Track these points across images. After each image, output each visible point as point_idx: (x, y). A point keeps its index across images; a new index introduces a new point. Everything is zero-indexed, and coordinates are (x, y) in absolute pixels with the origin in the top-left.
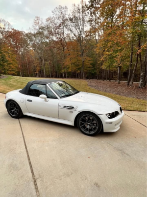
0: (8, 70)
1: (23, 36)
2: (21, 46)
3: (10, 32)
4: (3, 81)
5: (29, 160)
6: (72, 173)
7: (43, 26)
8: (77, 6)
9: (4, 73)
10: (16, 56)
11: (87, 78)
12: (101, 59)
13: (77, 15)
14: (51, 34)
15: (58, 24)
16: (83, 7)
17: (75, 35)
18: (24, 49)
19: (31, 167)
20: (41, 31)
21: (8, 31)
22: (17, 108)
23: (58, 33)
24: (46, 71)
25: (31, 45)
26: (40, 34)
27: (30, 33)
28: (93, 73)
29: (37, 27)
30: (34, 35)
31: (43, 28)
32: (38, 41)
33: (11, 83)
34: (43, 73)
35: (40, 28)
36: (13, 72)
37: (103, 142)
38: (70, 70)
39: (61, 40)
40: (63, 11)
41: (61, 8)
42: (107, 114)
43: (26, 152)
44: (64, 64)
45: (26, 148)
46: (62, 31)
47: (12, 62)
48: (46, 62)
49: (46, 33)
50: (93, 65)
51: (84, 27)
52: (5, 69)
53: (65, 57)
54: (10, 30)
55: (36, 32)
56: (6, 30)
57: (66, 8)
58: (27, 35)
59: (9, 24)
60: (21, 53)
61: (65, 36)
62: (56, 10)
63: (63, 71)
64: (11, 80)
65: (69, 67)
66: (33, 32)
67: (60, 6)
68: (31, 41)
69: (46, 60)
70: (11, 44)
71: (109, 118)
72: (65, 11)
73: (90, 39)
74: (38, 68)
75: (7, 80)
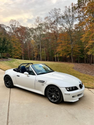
0: (14, 55)
1: (27, 30)
2: (25, 37)
3: (19, 28)
4: (9, 63)
5: (8, 112)
6: (31, 123)
7: (42, 22)
8: (68, 7)
9: (11, 57)
10: (21, 44)
11: (77, 62)
12: (87, 47)
13: (68, 14)
14: (47, 28)
15: (53, 21)
16: (72, 8)
17: (66, 28)
18: (27, 40)
19: (8, 116)
20: (40, 26)
21: (17, 27)
22: (10, 81)
23: (53, 28)
24: (42, 56)
25: (33, 36)
26: (39, 28)
27: (32, 28)
28: (82, 57)
29: (38, 24)
30: (35, 30)
31: (42, 24)
32: (38, 33)
33: (14, 64)
34: (40, 57)
35: (39, 25)
36: (18, 56)
37: (62, 108)
38: (61, 55)
39: (55, 32)
40: (57, 11)
41: (55, 10)
42: (66, 88)
43: (8, 108)
44: (56, 50)
45: (9, 106)
46: (56, 26)
47: (17, 49)
48: (43, 49)
49: (44, 27)
50: (82, 51)
51: (74, 22)
52: (12, 54)
53: (57, 45)
54: (19, 27)
55: (37, 27)
56: (16, 27)
57: (59, 9)
58: (30, 29)
59: (18, 23)
60: (24, 42)
61: (58, 29)
62: (52, 11)
63: (55, 56)
64: (14, 62)
65: (60, 53)
66: (34, 27)
67: (55, 8)
68: (32, 34)
69: (42, 47)
70: (18, 36)
71: (68, 91)
72: (59, 12)
73: (80, 31)
74: (36, 54)
75: (12, 62)
